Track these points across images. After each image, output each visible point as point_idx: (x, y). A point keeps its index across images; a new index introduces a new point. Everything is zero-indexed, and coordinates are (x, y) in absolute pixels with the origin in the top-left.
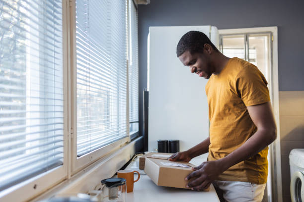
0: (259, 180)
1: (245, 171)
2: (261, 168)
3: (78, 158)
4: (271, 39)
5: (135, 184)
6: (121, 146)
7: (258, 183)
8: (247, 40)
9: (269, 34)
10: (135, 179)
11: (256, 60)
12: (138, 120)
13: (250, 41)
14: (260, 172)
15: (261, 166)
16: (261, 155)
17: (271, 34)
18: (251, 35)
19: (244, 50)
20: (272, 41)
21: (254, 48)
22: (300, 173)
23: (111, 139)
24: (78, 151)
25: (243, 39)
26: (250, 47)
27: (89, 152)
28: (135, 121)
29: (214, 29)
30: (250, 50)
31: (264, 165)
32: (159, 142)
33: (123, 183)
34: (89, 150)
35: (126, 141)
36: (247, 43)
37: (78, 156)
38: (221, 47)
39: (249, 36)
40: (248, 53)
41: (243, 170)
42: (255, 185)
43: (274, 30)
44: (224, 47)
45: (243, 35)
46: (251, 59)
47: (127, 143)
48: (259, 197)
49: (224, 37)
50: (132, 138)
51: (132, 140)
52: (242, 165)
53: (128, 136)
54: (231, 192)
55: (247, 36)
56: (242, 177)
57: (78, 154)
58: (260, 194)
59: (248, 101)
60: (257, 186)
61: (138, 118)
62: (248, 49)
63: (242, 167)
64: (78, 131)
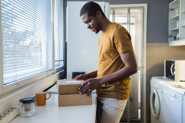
0: (123, 97)
1: (115, 92)
2: (125, 90)
3: (4, 85)
4: (143, 11)
5: (47, 100)
6: (48, 75)
7: (122, 99)
8: (129, 11)
9: (142, 8)
10: (47, 97)
11: (135, 24)
12: (63, 59)
13: (131, 12)
14: (124, 93)
15: (125, 89)
16: (125, 83)
17: (144, 8)
18: (132, 8)
19: (127, 18)
20: (144, 13)
21: (134, 17)
22: (155, 91)
23: (37, 72)
24: (4, 81)
25: (126, 11)
26: (131, 16)
27: (16, 81)
28: (61, 60)
29: (107, 4)
30: (131, 18)
31: (127, 88)
32: (73, 73)
33: (34, 101)
34: (15, 80)
35: (53, 72)
36: (129, 13)
37: (4, 84)
38: (114, 16)
39: (131, 9)
40: (130, 20)
41: (113, 91)
42: (120, 100)
43: (145, 6)
44: (115, 16)
45: (127, 9)
46: (131, 23)
47: (53, 73)
48: (122, 107)
49: (115, 9)
50: (58, 71)
51: (57, 72)
52: (113, 88)
53: (53, 69)
54: (106, 104)
55: (129, 9)
56: (113, 95)
57: (4, 83)
58: (123, 106)
59: (120, 50)
60: (121, 101)
61: (63, 58)
62: (130, 17)
63: (113, 90)
64: (4, 68)
